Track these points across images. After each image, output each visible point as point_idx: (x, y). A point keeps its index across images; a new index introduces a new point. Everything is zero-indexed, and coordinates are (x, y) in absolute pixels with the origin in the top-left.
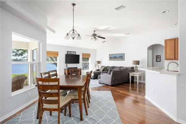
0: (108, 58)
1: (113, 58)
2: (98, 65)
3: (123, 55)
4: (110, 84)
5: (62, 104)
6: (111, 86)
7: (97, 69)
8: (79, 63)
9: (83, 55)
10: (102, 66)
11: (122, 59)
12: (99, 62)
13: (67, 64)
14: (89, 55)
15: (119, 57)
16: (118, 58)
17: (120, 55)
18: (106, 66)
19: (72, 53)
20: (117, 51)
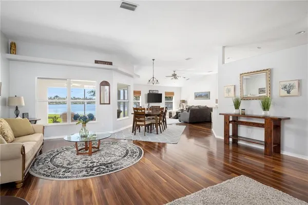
0: (193, 96)
1: (199, 96)
2: (182, 105)
3: (208, 94)
4: (188, 121)
5: (146, 123)
6: (190, 123)
7: (182, 108)
8: (161, 102)
9: (166, 93)
11: (208, 97)
12: (184, 101)
13: (149, 103)
14: (173, 94)
16: (203, 96)
17: (205, 94)
19: (154, 92)
20: (203, 89)
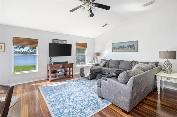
1: (119, 48)
2: (97, 58)
3: (135, 44)
9: (77, 45)
10: (102, 59)
11: (134, 49)
12: (98, 54)
13: (52, 57)
15: (128, 46)
16: (126, 48)
17: (130, 44)
18: (108, 59)
19: (60, 42)
